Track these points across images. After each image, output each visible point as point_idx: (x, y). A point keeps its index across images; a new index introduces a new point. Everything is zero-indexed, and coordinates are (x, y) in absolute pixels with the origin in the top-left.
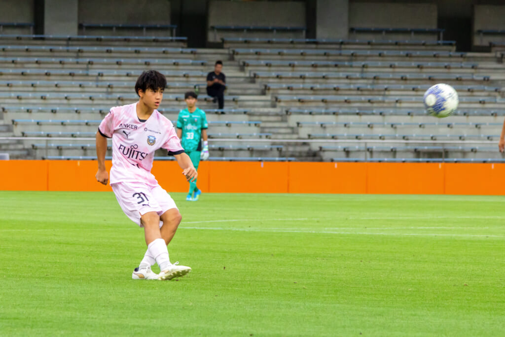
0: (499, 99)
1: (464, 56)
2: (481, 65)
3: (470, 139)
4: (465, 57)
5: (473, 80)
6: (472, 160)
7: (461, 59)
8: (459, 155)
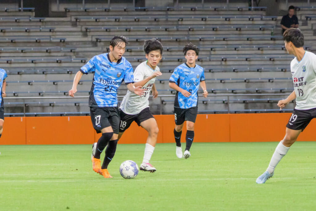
0: (74, 59)
1: (42, 20)
2: (57, 28)
3: (48, 95)
4: (43, 22)
5: (51, 42)
6: (51, 113)
7: (40, 24)
8: (39, 109)
